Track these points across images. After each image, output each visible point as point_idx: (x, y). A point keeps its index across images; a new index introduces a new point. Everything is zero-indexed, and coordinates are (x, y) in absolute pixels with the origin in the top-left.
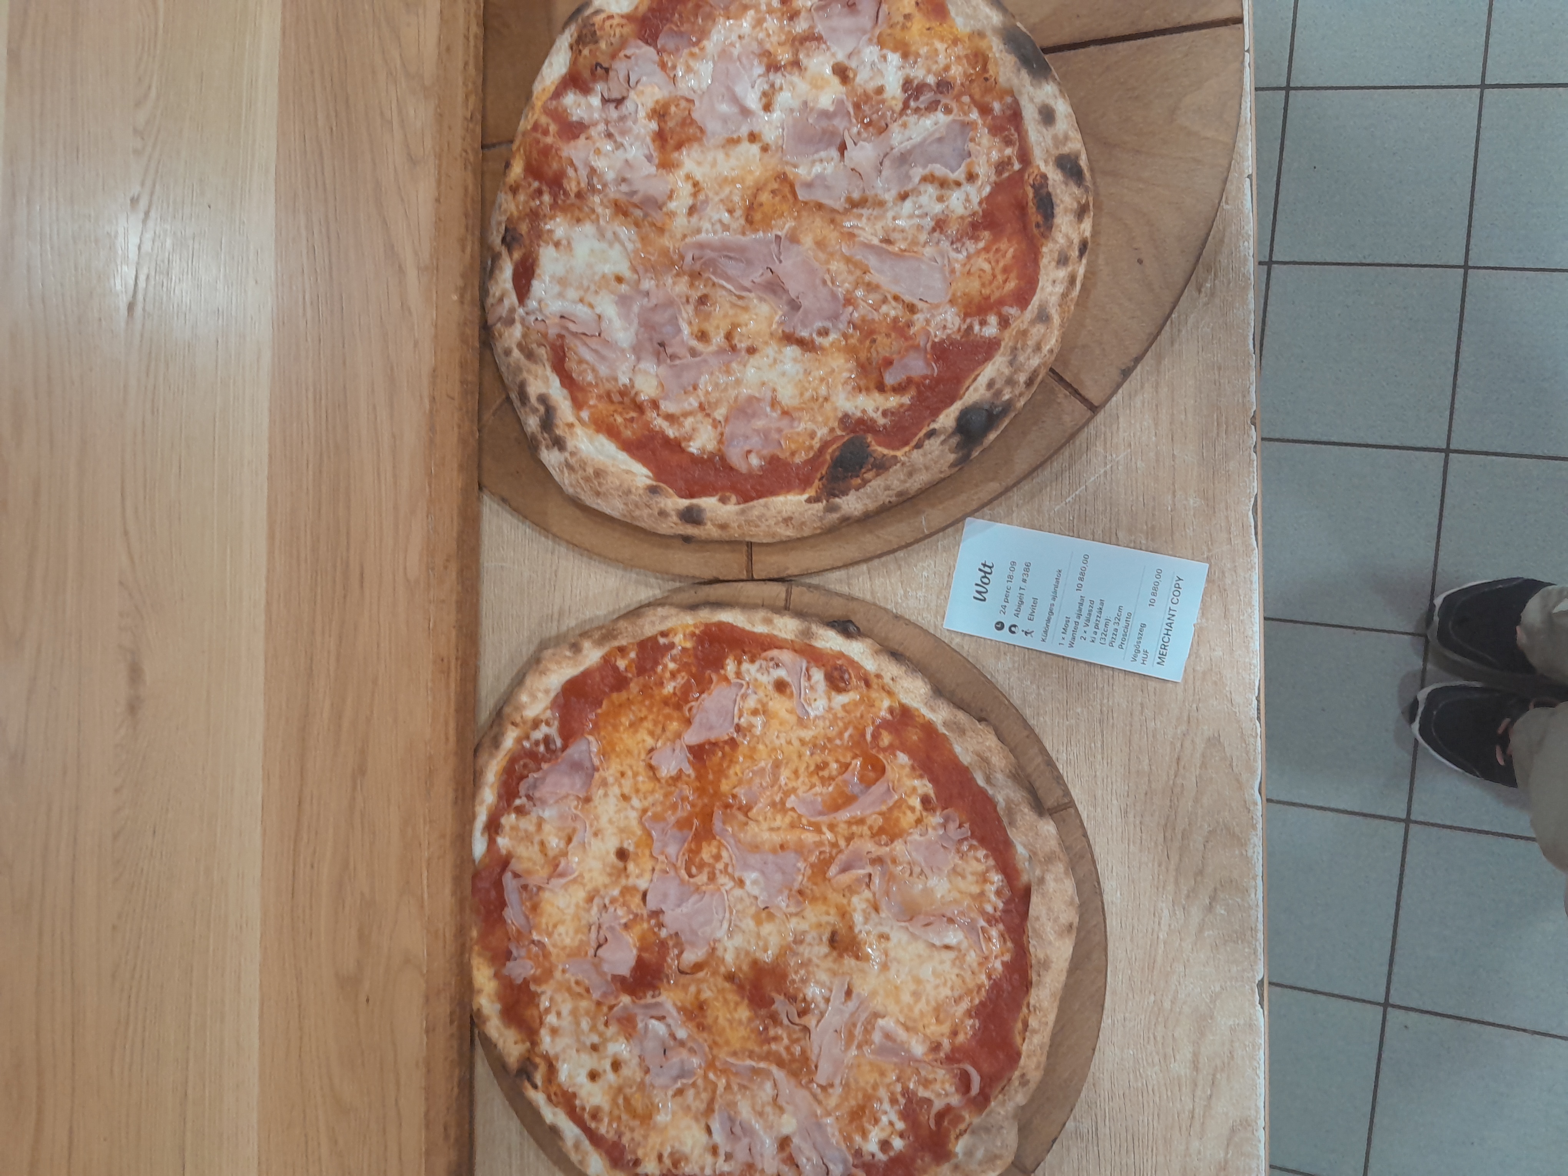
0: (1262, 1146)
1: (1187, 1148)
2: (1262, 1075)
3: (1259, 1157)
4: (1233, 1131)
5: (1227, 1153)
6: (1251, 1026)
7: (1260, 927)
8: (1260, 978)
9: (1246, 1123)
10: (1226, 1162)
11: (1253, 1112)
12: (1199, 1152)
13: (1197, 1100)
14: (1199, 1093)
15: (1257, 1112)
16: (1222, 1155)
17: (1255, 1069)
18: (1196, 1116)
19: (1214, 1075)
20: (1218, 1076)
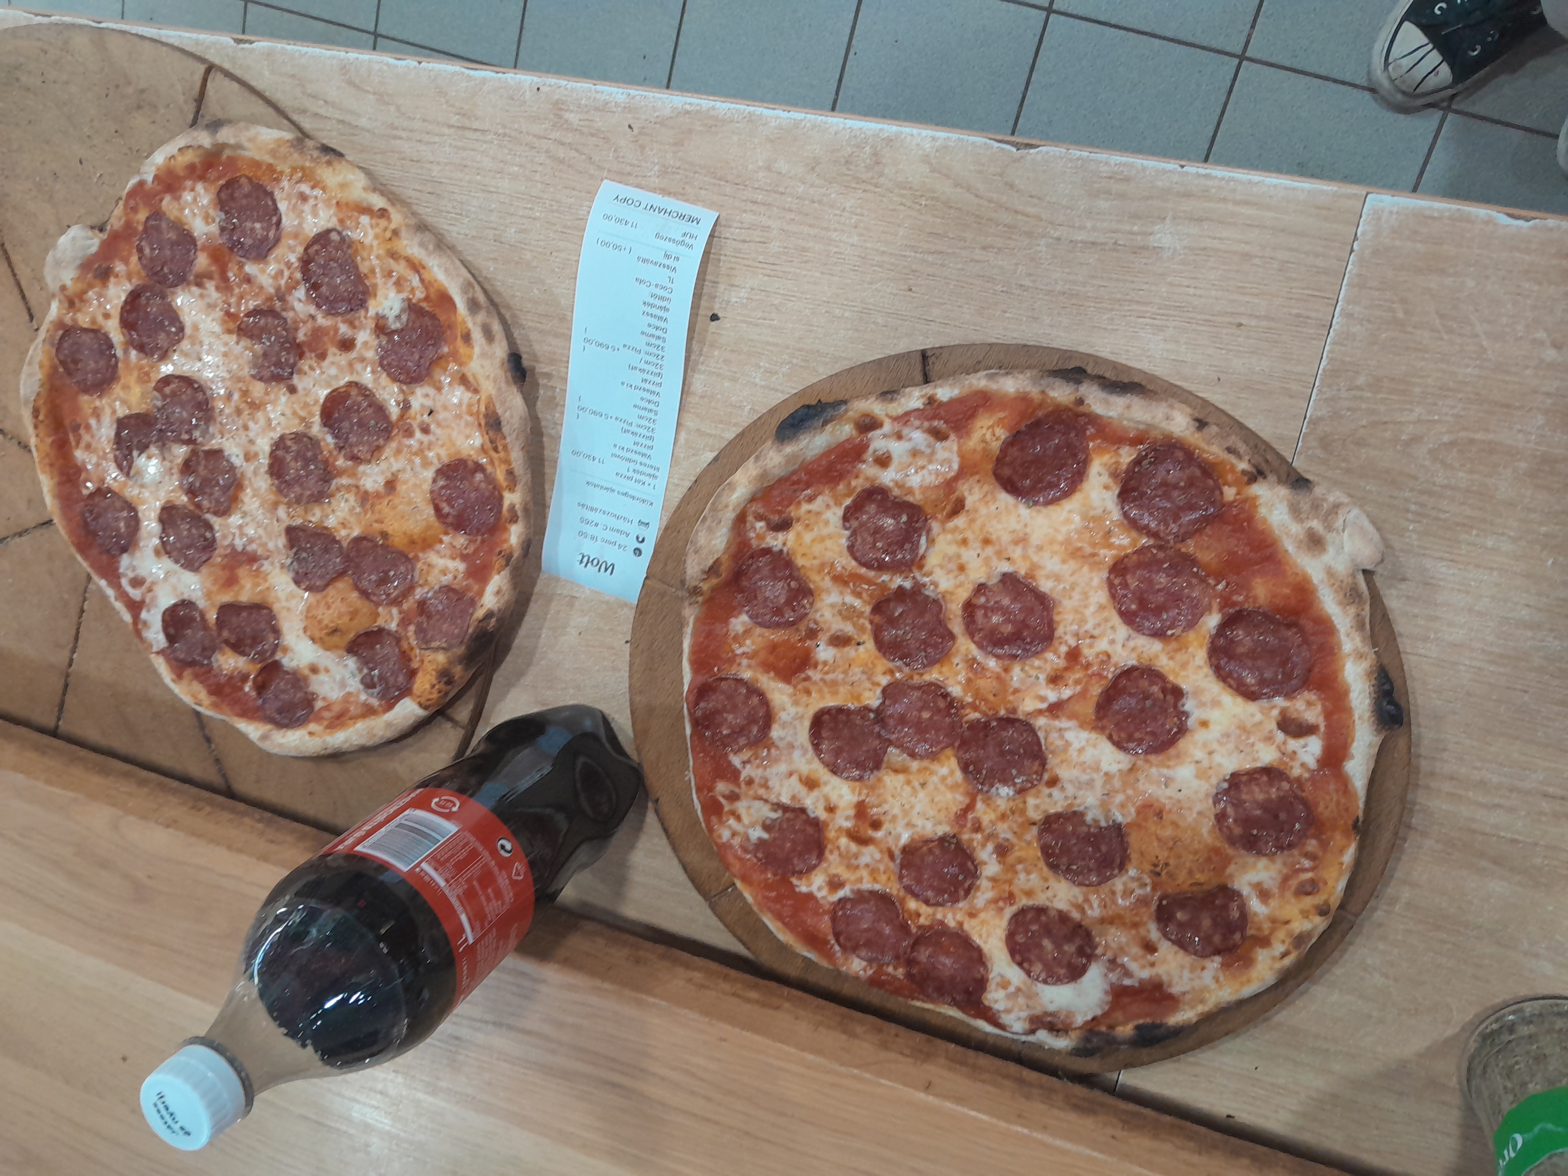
0: (361, 57)
1: (368, 131)
2: (305, 49)
3: (370, 61)
4: (351, 83)
5: (368, 92)
6: (269, 54)
7: (194, 36)
8: (232, 42)
9: (344, 68)
10: (375, 93)
11: (335, 62)
12: (370, 119)
13: (328, 115)
14: (322, 112)
15: (333, 57)
16: (371, 97)
17: (302, 55)
18: (341, 118)
19: (309, 95)
20: (309, 91)
